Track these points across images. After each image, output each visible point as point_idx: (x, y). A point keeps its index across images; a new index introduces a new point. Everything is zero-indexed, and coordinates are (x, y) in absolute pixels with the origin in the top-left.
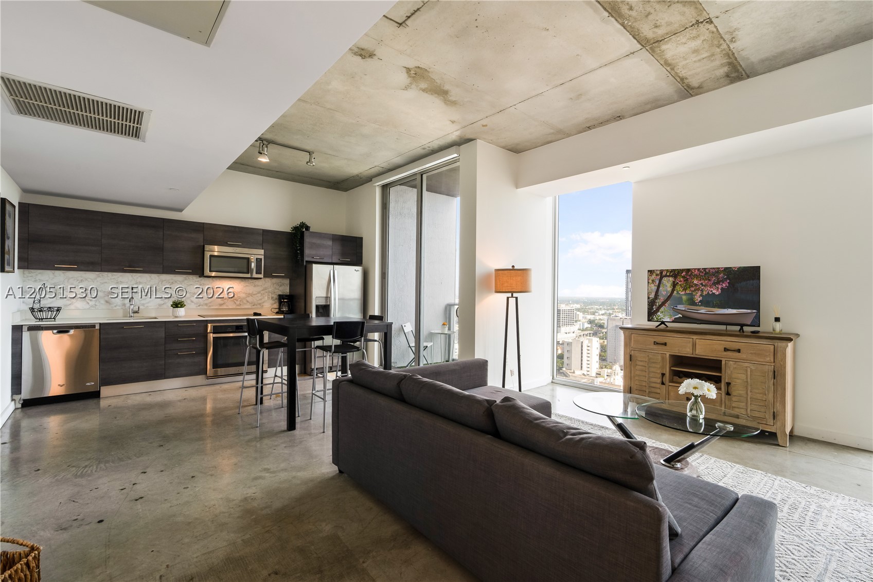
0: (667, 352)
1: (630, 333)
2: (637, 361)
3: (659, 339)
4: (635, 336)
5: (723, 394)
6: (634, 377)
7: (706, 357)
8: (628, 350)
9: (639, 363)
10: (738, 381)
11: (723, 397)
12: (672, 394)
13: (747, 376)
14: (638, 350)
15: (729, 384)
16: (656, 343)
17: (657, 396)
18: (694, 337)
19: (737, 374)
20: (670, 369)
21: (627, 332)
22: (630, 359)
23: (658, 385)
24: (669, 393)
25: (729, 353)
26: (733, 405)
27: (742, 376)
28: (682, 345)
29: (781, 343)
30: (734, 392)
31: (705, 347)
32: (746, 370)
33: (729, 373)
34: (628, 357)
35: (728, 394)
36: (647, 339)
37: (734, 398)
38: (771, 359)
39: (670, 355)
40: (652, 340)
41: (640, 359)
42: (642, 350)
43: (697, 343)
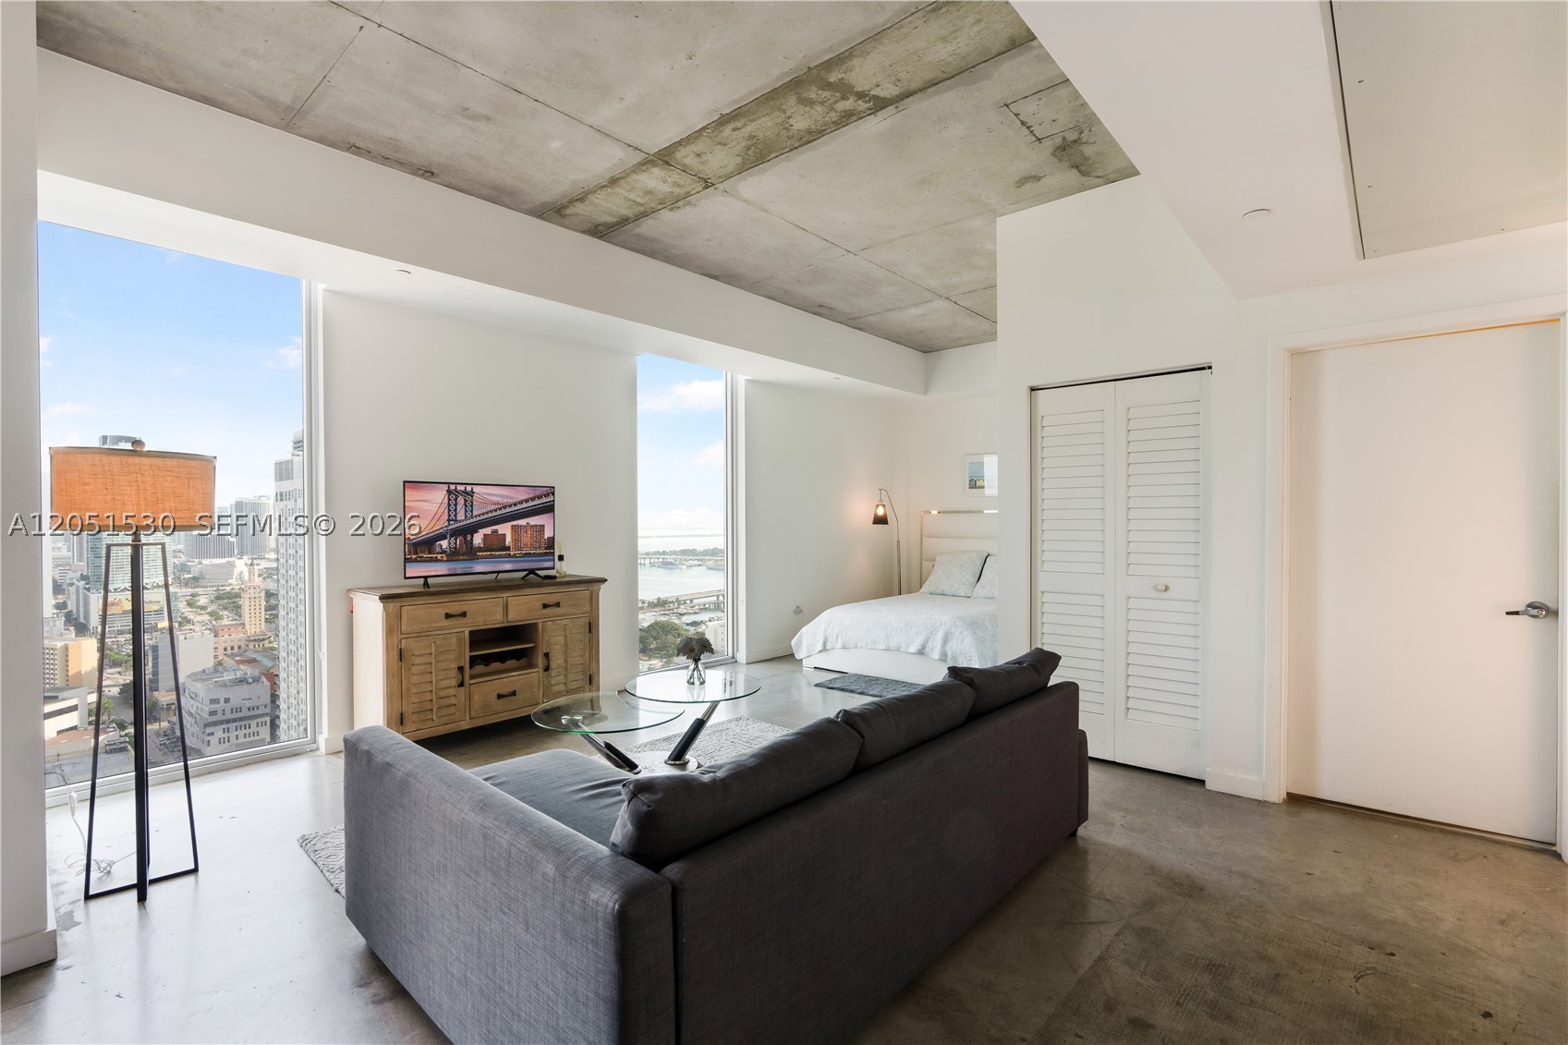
0: (465, 628)
1: (398, 605)
2: (413, 658)
3: (455, 608)
4: (410, 610)
5: (541, 671)
6: (408, 690)
7: (521, 623)
8: (396, 640)
9: (418, 660)
10: (556, 647)
11: (541, 675)
12: (476, 697)
13: (565, 637)
14: (416, 635)
15: (547, 655)
16: (448, 616)
17: (452, 710)
18: (505, 595)
19: (555, 637)
20: (471, 657)
21: (393, 605)
22: (399, 659)
23: (452, 691)
24: (470, 698)
25: (548, 611)
26: (553, 683)
27: (561, 640)
28: (490, 612)
29: (595, 587)
30: (553, 665)
31: (520, 608)
32: (565, 630)
33: (547, 638)
34: (395, 654)
35: (547, 669)
36: (433, 612)
37: (553, 673)
38: (587, 608)
39: (470, 632)
40: (442, 611)
41: (419, 653)
42: (423, 634)
43: (509, 603)
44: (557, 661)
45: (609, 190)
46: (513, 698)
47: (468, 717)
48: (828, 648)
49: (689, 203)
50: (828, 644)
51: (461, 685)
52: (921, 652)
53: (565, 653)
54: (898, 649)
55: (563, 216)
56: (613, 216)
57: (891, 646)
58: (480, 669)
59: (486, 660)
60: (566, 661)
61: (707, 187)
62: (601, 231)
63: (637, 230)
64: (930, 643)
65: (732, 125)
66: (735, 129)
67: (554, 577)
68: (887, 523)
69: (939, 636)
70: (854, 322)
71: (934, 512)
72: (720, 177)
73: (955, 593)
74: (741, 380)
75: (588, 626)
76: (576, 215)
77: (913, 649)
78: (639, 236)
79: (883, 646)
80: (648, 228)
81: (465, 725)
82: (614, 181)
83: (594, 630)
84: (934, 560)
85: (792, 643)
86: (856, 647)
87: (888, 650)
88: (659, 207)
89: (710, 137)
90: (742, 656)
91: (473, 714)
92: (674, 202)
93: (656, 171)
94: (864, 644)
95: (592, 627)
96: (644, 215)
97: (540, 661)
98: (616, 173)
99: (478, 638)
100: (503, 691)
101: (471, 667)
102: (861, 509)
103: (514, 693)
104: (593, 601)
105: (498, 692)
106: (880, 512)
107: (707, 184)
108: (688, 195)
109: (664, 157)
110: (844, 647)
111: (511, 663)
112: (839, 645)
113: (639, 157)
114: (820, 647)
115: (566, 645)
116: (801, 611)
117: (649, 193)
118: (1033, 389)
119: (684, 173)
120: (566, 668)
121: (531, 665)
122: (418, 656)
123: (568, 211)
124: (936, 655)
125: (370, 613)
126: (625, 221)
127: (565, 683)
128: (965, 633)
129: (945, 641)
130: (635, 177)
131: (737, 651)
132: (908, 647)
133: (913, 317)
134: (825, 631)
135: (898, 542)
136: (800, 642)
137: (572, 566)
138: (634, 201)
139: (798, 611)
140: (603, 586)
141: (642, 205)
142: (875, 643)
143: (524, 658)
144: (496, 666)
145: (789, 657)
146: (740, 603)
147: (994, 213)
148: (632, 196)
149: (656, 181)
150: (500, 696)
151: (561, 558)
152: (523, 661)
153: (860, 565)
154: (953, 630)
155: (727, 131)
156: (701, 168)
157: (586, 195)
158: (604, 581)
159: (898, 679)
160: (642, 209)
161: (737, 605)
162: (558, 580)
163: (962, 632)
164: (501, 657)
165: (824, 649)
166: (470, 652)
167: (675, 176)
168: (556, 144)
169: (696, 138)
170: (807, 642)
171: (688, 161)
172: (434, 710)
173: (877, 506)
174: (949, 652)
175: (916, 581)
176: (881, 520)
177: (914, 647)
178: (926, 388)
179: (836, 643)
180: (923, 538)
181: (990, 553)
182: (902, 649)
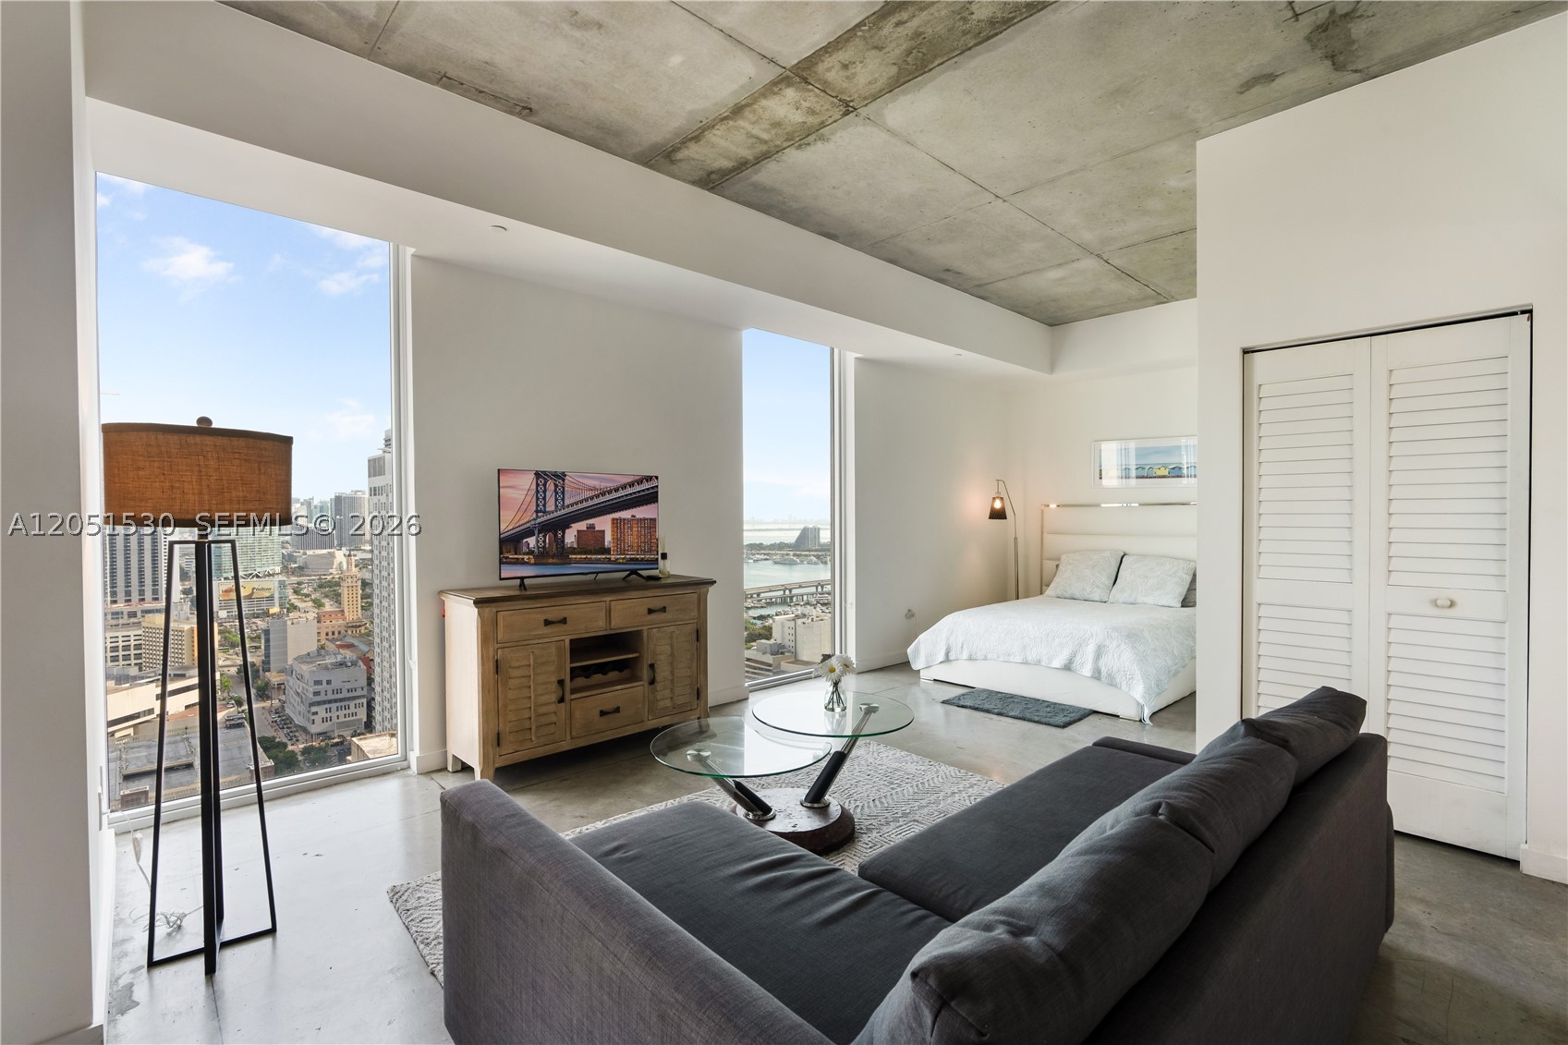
0: (565, 636)
1: (494, 610)
2: (510, 670)
3: (554, 614)
4: (506, 616)
5: (646, 684)
6: (505, 706)
7: (625, 631)
8: (491, 649)
9: (515, 673)
10: (662, 657)
11: (646, 689)
12: (578, 714)
13: (672, 646)
14: (514, 644)
15: (652, 666)
16: (547, 623)
17: (552, 729)
18: (608, 599)
19: (660, 646)
20: (571, 668)
21: (489, 610)
22: (495, 671)
23: (552, 708)
24: (571, 715)
25: (654, 616)
26: (658, 697)
27: (667, 649)
28: (591, 618)
29: (703, 589)
30: (659, 678)
31: (623, 613)
32: (671, 638)
33: (652, 646)
34: (491, 665)
35: (652, 682)
36: (529, 618)
37: (659, 686)
38: (694, 614)
39: (571, 640)
40: (542, 617)
41: (516, 664)
42: (520, 643)
43: (613, 608)
44: (663, 673)
45: (731, 123)
46: (617, 715)
47: (568, 737)
48: (951, 658)
49: (822, 138)
50: (950, 654)
51: (561, 700)
52: (1068, 667)
53: (671, 664)
54: (1038, 663)
55: (673, 162)
56: (730, 160)
57: (1029, 659)
58: (581, 681)
59: (586, 672)
60: (672, 673)
61: (846, 114)
62: (713, 181)
63: (756, 178)
64: (1078, 657)
65: (894, 19)
66: (898, 24)
67: (657, 578)
68: (1006, 518)
69: (1090, 650)
70: (980, 291)
71: (1053, 506)
72: (865, 98)
73: (1087, 597)
74: (851, 357)
75: (695, 634)
76: (688, 159)
77: (1057, 663)
78: (757, 187)
79: (1019, 659)
80: (769, 174)
81: (566, 745)
82: (738, 111)
83: (702, 639)
84: (1059, 559)
85: (909, 650)
86: (985, 659)
87: (1025, 663)
88: (785, 144)
89: (865, 38)
91: (574, 733)
92: (804, 136)
93: (790, 93)
94: (995, 656)
95: (700, 635)
96: (766, 156)
97: (645, 673)
98: (741, 98)
99: (580, 647)
100: (605, 708)
101: (571, 680)
102: (975, 503)
103: (617, 710)
104: (701, 605)
105: (601, 709)
106: (998, 505)
107: (848, 108)
108: (823, 125)
109: (802, 74)
110: (970, 659)
111: (613, 675)
112: (965, 656)
113: (773, 73)
114: (941, 657)
115: (672, 655)
116: (913, 615)
117: (777, 124)
118: (1246, 352)
119: (822, 94)
120: (672, 681)
121: (634, 678)
122: (515, 668)
123: (680, 155)
124: (1087, 671)
125: (464, 619)
126: (743, 165)
127: (672, 698)
128: (1123, 646)
129: (1099, 654)
130: (764, 102)
132: (1051, 660)
133: (1051, 282)
134: (946, 641)
135: (1016, 538)
136: (917, 651)
137: (676, 566)
138: (758, 138)
139: (910, 614)
140: (712, 589)
141: (766, 142)
142: (1009, 655)
143: (627, 670)
144: (598, 678)
145: (903, 666)
146: (848, 606)
147: (1198, 133)
148: (756, 131)
149: (787, 107)
150: (603, 713)
151: (664, 556)
152: (626, 673)
153: (974, 566)
154: (1107, 643)
155: (888, 27)
156: (845, 85)
157: (703, 132)
158: (715, 582)
159: (1038, 697)
160: (764, 148)
162: (663, 582)
163: (1119, 645)
164: (602, 668)
165: (947, 660)
166: (571, 662)
167: (812, 99)
168: (676, 60)
169: (847, 40)
170: (926, 650)
171: (831, 76)
172: (533, 731)
173: (994, 498)
174: (1103, 669)
175: (1035, 582)
176: (998, 515)
177: (1058, 662)
178: (1052, 366)
179: (962, 652)
180: (1044, 535)
181: (1127, 552)
182: (1043, 663)
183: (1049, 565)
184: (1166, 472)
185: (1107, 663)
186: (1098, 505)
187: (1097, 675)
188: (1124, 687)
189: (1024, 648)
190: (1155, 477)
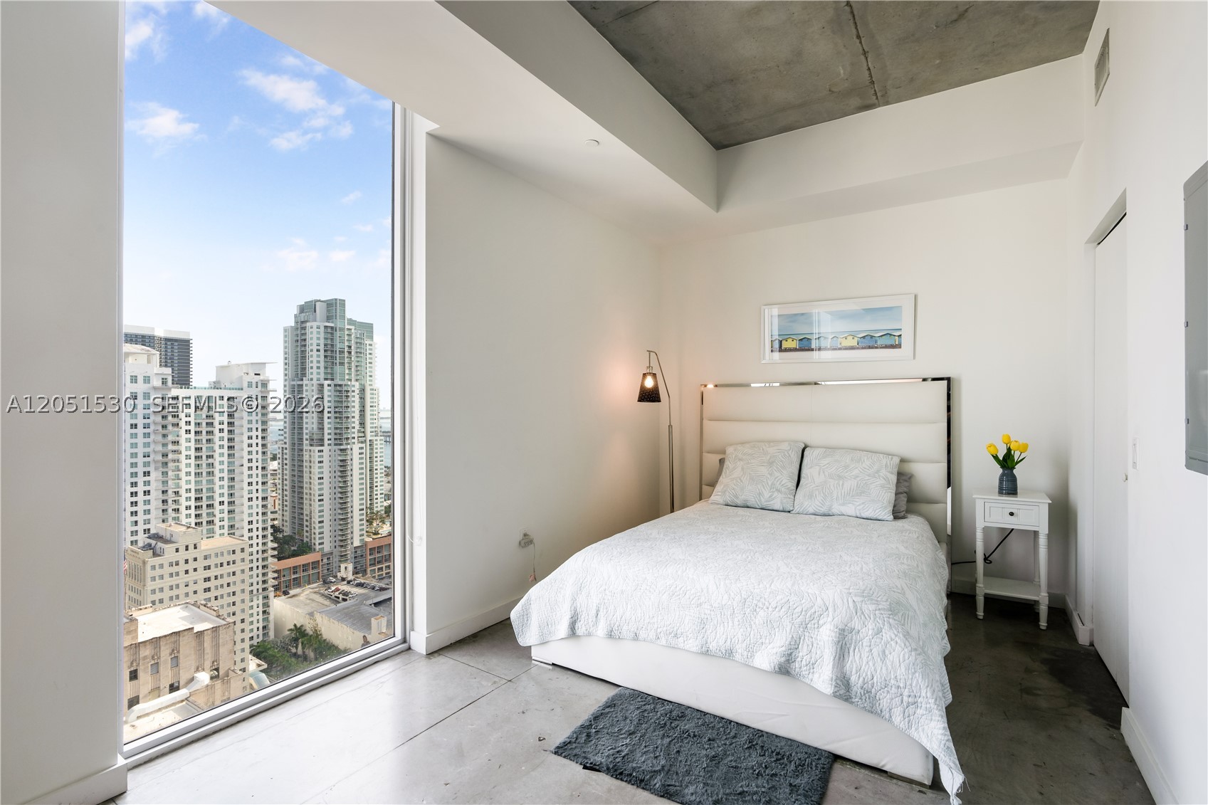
48: (580, 631)
50: (578, 625)
52: (785, 669)
54: (729, 654)
57: (712, 647)
64: (802, 652)
68: (659, 401)
69: (825, 636)
77: (765, 660)
79: (693, 645)
84: (724, 453)
85: (515, 610)
86: (636, 638)
87: (706, 653)
90: (419, 641)
94: (652, 635)
106: (649, 383)
110: (611, 636)
112: (601, 630)
114: (563, 630)
116: (531, 542)
124: (823, 679)
128: (887, 634)
129: (843, 649)
131: (412, 629)
132: (751, 652)
134: (574, 600)
135: (670, 426)
136: (526, 615)
139: (526, 541)
142: (675, 637)
146: (416, 541)
154: (856, 624)
161: (412, 544)
163: (879, 631)
165: (573, 633)
170: (541, 615)
173: (645, 375)
174: (853, 679)
175: (692, 480)
176: (649, 396)
177: (767, 658)
178: (718, 201)
179: (596, 623)
180: (705, 422)
181: (808, 443)
182: (738, 657)
183: (711, 460)
184: (854, 343)
185: (861, 666)
186: (748, 385)
187: (844, 690)
188: (897, 719)
189: (703, 623)
190: (840, 349)
